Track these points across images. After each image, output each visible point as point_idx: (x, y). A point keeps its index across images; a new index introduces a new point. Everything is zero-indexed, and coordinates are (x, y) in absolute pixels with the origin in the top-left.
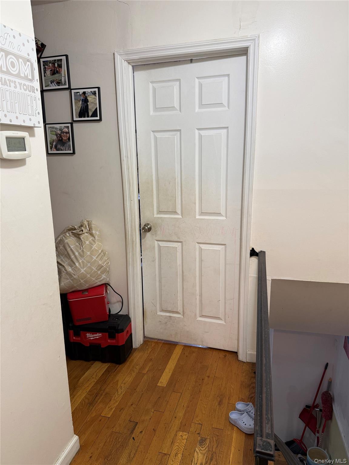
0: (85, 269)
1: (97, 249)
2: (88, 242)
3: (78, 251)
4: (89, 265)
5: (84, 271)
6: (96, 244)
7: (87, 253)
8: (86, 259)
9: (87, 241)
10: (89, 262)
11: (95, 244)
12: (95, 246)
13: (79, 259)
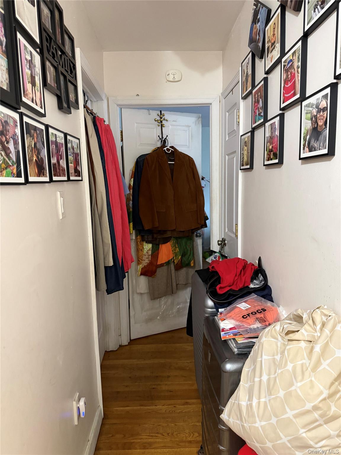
0: (263, 423)
1: (300, 394)
2: (292, 365)
3: (269, 374)
4: (274, 420)
5: (261, 426)
6: (303, 383)
7: (279, 392)
8: (272, 401)
9: (291, 362)
10: (276, 416)
11: (301, 381)
12: (299, 384)
13: (263, 394)
